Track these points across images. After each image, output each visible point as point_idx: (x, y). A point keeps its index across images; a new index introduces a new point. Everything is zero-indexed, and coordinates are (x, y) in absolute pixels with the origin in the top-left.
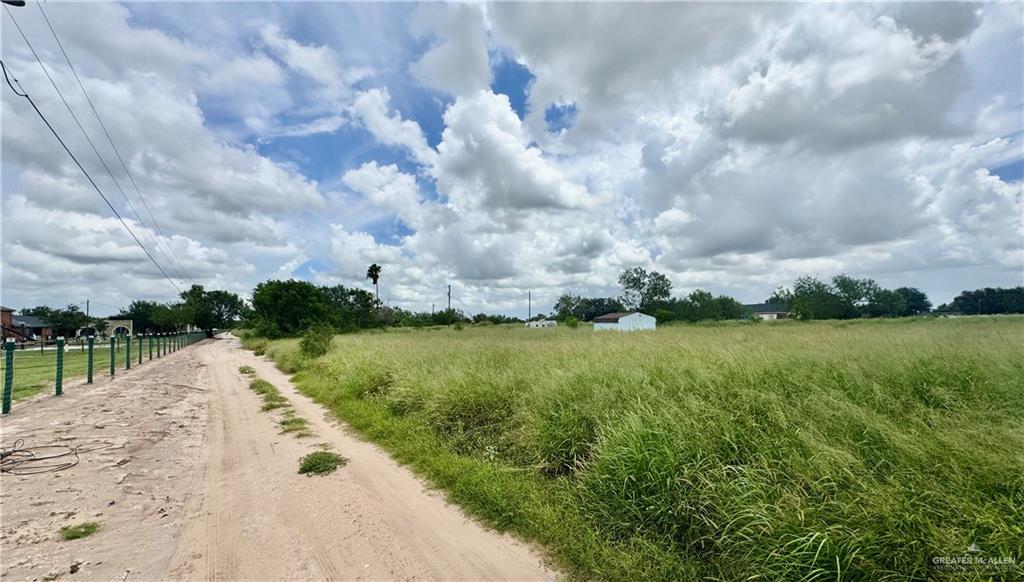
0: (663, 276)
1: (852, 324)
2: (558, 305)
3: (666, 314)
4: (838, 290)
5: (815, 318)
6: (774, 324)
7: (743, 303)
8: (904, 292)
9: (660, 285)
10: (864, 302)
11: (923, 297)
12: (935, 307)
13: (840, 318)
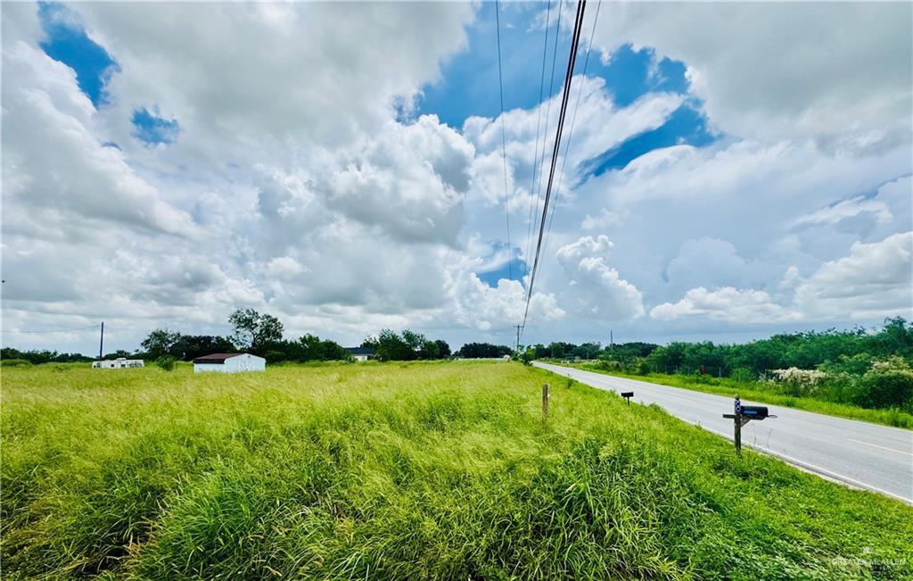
0: (276, 319)
1: (411, 364)
2: (147, 342)
3: (277, 356)
4: (404, 340)
5: (392, 359)
6: (364, 364)
7: (344, 347)
8: (439, 342)
9: (272, 328)
10: (418, 349)
11: (447, 346)
12: (453, 353)
13: (405, 360)
